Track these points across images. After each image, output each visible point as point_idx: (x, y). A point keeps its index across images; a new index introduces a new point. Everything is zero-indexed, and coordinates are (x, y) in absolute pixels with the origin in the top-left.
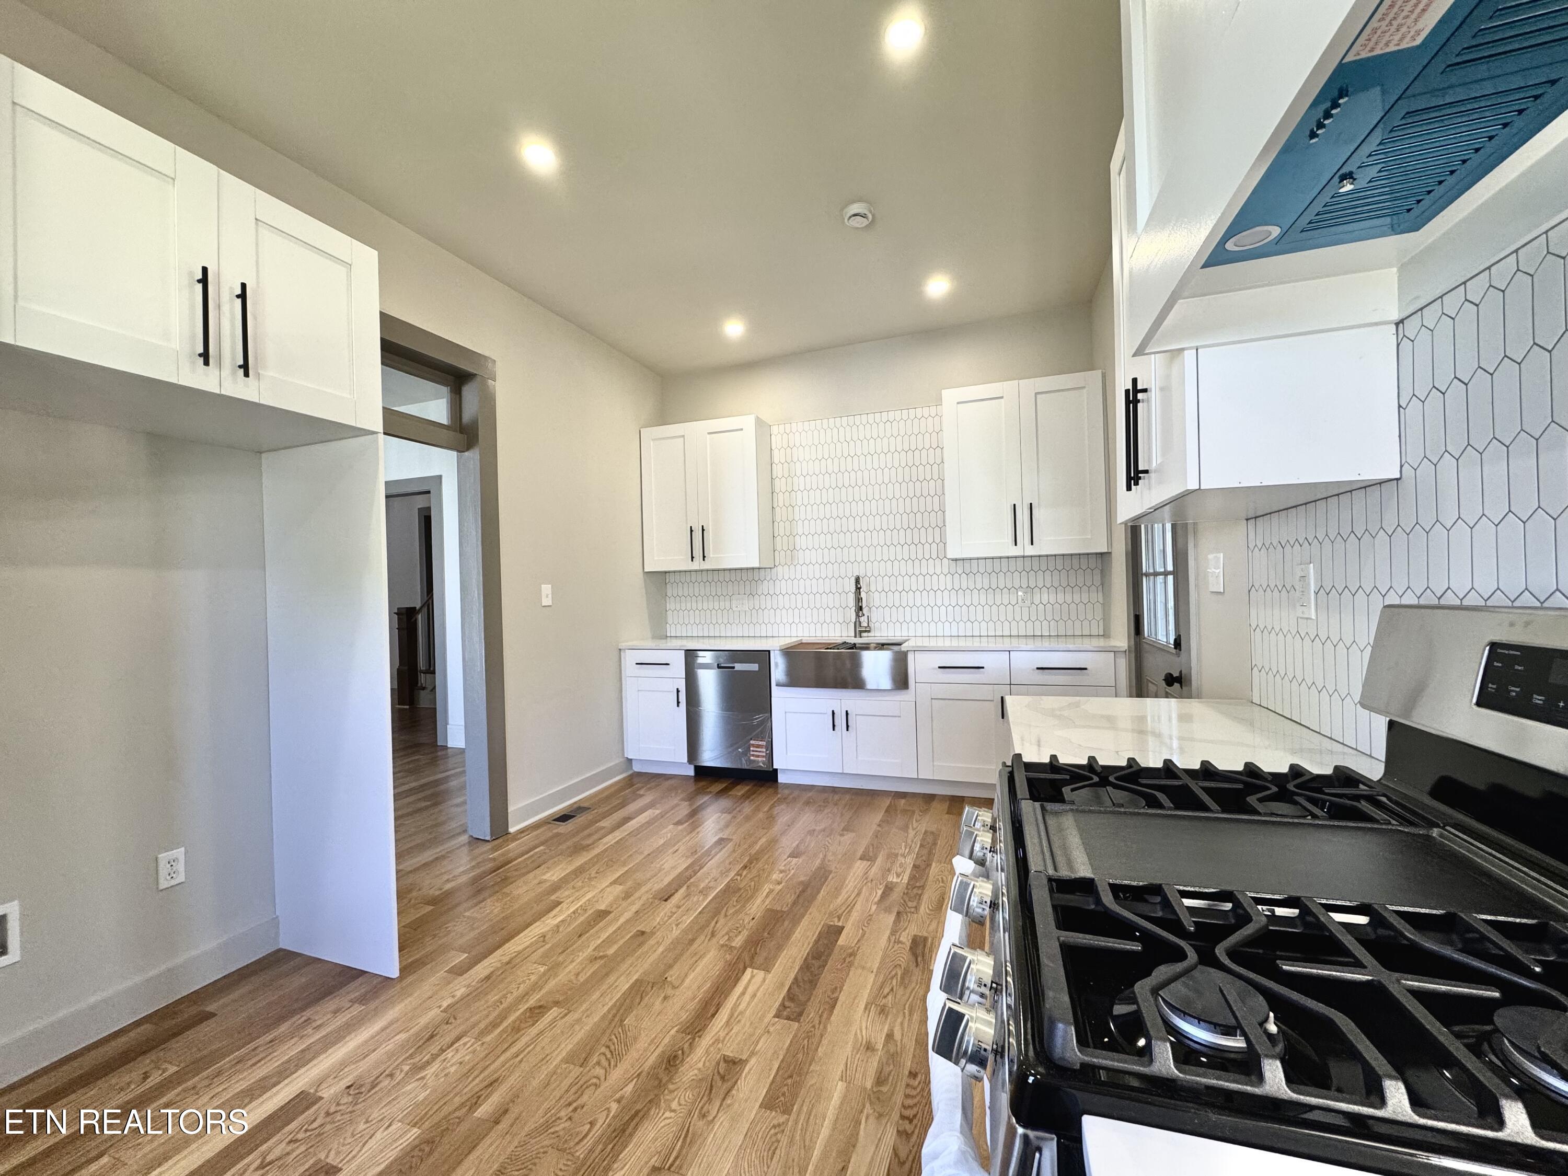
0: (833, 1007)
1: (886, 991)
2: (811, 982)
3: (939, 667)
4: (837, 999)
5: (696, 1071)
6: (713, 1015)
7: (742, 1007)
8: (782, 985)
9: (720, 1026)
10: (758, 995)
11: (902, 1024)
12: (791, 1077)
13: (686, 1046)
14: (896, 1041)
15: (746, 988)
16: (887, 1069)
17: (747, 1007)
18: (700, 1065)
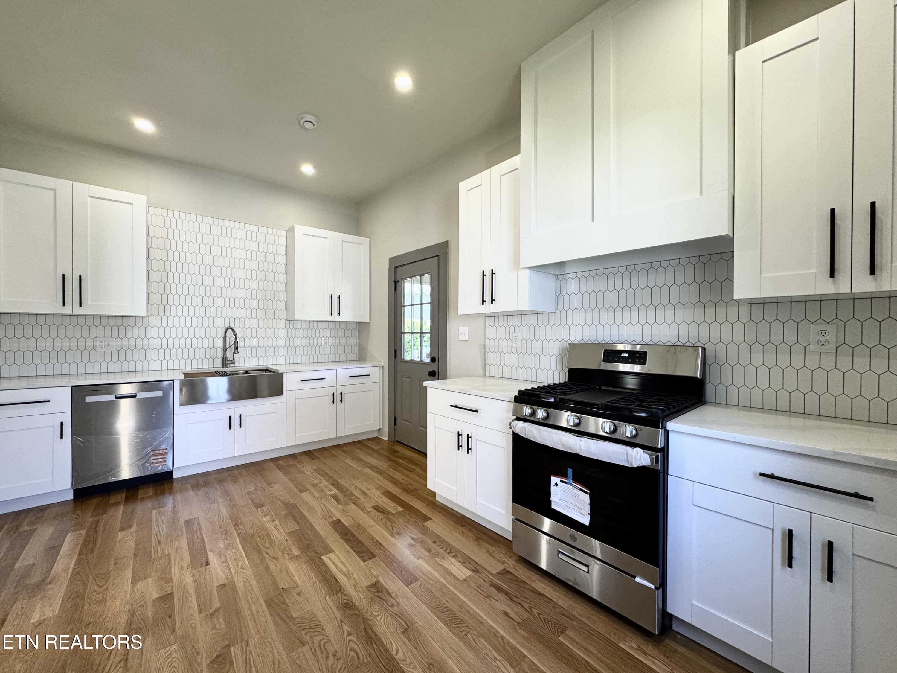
0: (380, 544)
1: (391, 528)
2: (358, 543)
3: (302, 381)
4: (377, 541)
5: (364, 600)
6: (336, 580)
7: (344, 569)
8: (348, 552)
9: (347, 582)
10: (343, 561)
11: (410, 532)
12: (402, 571)
13: (344, 597)
14: (416, 538)
15: (334, 563)
16: (426, 547)
17: (346, 567)
18: (362, 596)
